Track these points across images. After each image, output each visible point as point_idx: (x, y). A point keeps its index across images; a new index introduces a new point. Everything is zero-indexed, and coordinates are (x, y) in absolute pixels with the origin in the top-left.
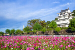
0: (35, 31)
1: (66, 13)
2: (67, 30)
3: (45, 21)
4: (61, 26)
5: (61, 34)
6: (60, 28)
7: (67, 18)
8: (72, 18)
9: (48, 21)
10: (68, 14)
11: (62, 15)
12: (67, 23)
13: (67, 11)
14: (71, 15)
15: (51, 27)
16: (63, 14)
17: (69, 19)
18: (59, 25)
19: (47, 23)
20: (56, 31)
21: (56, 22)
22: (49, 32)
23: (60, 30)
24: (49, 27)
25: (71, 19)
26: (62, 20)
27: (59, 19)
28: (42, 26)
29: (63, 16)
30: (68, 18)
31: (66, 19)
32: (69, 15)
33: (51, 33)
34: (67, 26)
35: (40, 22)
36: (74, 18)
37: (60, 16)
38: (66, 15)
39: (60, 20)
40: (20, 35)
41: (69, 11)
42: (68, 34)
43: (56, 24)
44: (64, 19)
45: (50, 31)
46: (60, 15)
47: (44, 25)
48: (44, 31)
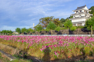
0: (48, 30)
1: (83, 11)
2: (83, 30)
3: (58, 19)
4: (77, 25)
5: (76, 34)
6: (76, 27)
7: (83, 17)
8: (89, 16)
9: (62, 19)
10: (85, 11)
11: (78, 13)
12: (84, 21)
13: (83, 9)
14: (88, 13)
16: (79, 12)
17: (86, 17)
18: (75, 23)
19: (61, 20)
20: (71, 30)
21: (71, 20)
22: (63, 31)
23: (75, 29)
24: (63, 26)
25: (88, 17)
26: (78, 18)
27: (75, 17)
28: (56, 24)
29: (79, 13)
30: (85, 16)
31: (82, 17)
32: (86, 13)
33: (66, 33)
35: (53, 19)
36: (91, 16)
37: (76, 14)
38: (83, 12)
39: (76, 18)
40: (31, 34)
41: (86, 8)
42: (84, 34)
43: (71, 23)
44: (80, 17)
45: (65, 31)
46: (75, 13)
47: (58, 23)
48: (58, 30)
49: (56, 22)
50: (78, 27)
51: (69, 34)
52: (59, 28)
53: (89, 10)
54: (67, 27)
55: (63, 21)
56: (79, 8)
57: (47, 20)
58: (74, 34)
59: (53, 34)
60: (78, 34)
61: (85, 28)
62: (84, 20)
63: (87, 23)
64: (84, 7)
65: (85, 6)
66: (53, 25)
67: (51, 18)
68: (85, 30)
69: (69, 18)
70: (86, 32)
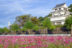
0: (25, 29)
1: (62, 9)
2: (63, 29)
3: (36, 17)
4: (56, 24)
5: (55, 34)
7: (63, 15)
8: (68, 14)
9: (40, 17)
10: (64, 9)
11: (57, 11)
12: (63, 20)
13: (63, 6)
14: (67, 11)
15: (45, 25)
16: (58, 9)
17: (66, 15)
18: (54, 22)
19: (39, 19)
20: (50, 29)
21: (50, 19)
22: (41, 30)
23: (54, 28)
24: (42, 25)
25: (67, 16)
26: (57, 16)
27: (53, 15)
28: (33, 23)
29: (59, 11)
30: (64, 14)
31: (61, 15)
32: (66, 11)
33: (44, 32)
34: (63, 23)
35: (30, 18)
36: (71, 14)
37: (55, 12)
38: (62, 10)
39: (55, 16)
40: (6, 34)
41: (65, 6)
42: (63, 34)
43: (50, 22)
44: (59, 15)
45: (44, 30)
46: (54, 10)
47: (35, 22)
48: (36, 30)
49: (34, 21)
50: (57, 26)
51: (48, 34)
52: (37, 27)
53: (69, 7)
54: (46, 26)
55: (41, 19)
56: (58, 6)
57: (24, 18)
58: (53, 34)
59: (30, 34)
60: (57, 34)
61: (65, 27)
62: (64, 18)
63: (67, 21)
64: (63, 4)
65: (65, 3)
66: (31, 24)
67: (29, 16)
68: (65, 29)
69: (48, 16)
70: (66, 31)
